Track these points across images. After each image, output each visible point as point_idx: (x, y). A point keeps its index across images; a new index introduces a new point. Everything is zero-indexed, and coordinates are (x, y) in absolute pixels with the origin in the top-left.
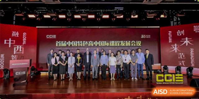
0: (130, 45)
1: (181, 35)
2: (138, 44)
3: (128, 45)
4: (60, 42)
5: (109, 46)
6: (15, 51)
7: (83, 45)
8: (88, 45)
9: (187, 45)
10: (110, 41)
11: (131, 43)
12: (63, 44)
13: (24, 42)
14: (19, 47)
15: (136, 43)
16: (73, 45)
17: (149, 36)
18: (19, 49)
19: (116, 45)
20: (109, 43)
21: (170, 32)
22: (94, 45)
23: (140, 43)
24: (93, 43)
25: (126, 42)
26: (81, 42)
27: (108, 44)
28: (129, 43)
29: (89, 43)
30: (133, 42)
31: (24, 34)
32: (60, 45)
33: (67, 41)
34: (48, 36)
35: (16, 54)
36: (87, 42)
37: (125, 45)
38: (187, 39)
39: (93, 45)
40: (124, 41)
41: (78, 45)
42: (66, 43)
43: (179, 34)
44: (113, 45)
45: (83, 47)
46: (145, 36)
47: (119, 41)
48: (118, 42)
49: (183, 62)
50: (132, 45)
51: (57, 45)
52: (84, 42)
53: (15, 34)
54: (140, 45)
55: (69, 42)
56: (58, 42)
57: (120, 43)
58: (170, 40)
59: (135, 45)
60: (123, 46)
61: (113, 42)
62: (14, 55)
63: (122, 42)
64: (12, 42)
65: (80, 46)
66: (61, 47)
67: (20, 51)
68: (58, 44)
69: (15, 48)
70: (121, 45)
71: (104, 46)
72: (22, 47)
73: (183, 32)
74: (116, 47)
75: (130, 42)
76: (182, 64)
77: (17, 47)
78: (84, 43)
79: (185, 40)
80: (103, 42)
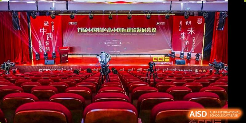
0: (145, 32)
1: (188, 25)
2: (153, 31)
3: (144, 32)
4: (81, 28)
5: (126, 33)
6: (47, 38)
7: (102, 31)
8: (107, 31)
9: (191, 34)
10: (127, 28)
11: (146, 30)
12: (84, 30)
13: (53, 30)
14: (50, 34)
15: (151, 30)
16: (93, 32)
17: (163, 24)
18: (50, 36)
19: (133, 32)
20: (127, 30)
21: (181, 21)
22: (113, 32)
23: (155, 30)
24: (112, 29)
25: (142, 28)
26: (101, 28)
27: (125, 31)
28: (145, 30)
29: (108, 29)
30: (149, 29)
31: (52, 23)
32: (81, 32)
33: (88, 28)
34: (70, 23)
35: (48, 40)
36: (106, 29)
37: (141, 31)
38: (192, 29)
39: (111, 32)
40: (140, 28)
41: (97, 31)
42: (87, 29)
43: (187, 24)
44: (130, 32)
45: (102, 33)
46: (160, 23)
47: (136, 28)
48: (134, 28)
49: (187, 48)
50: (148, 32)
51: (78, 31)
52: (103, 28)
53: (46, 24)
54: (155, 32)
55: (90, 28)
56: (80, 29)
57: (137, 30)
58: (180, 29)
59: (150, 32)
60: (139, 33)
61: (130, 29)
62: (47, 41)
63: (138, 28)
64: (45, 30)
65: (100, 32)
66: (82, 33)
67: (51, 37)
68: (80, 30)
69: (47, 35)
70: (137, 31)
71: (121, 33)
72: (51, 34)
73: (190, 23)
74: (133, 33)
75: (146, 28)
76: (186, 50)
77: (48, 34)
78: (103, 30)
79: (191, 30)
80: (121, 28)
